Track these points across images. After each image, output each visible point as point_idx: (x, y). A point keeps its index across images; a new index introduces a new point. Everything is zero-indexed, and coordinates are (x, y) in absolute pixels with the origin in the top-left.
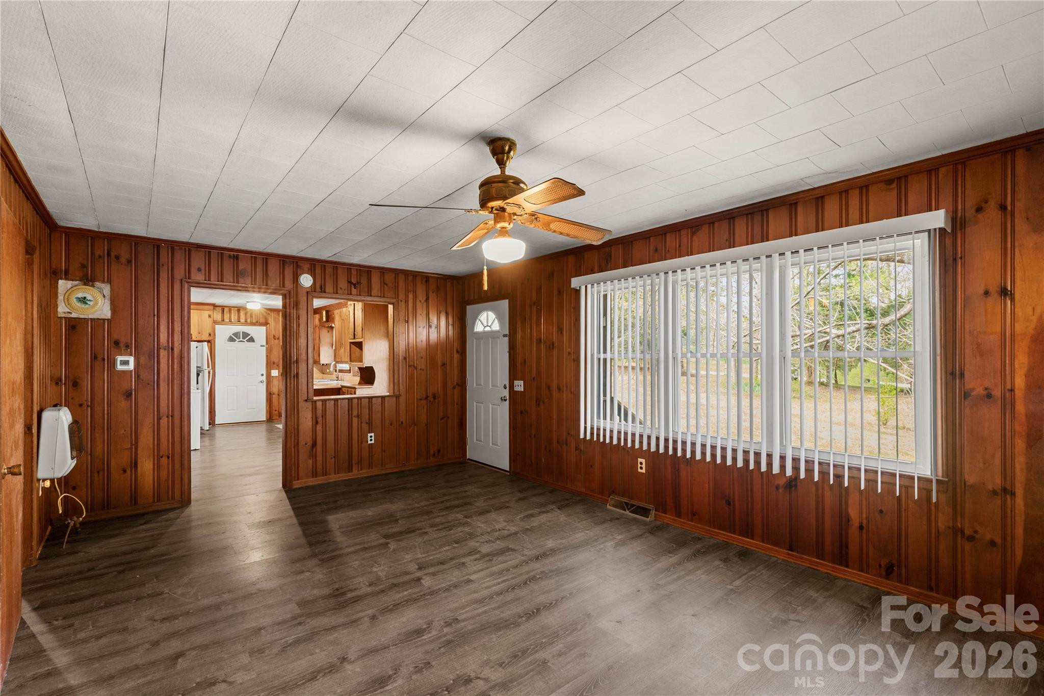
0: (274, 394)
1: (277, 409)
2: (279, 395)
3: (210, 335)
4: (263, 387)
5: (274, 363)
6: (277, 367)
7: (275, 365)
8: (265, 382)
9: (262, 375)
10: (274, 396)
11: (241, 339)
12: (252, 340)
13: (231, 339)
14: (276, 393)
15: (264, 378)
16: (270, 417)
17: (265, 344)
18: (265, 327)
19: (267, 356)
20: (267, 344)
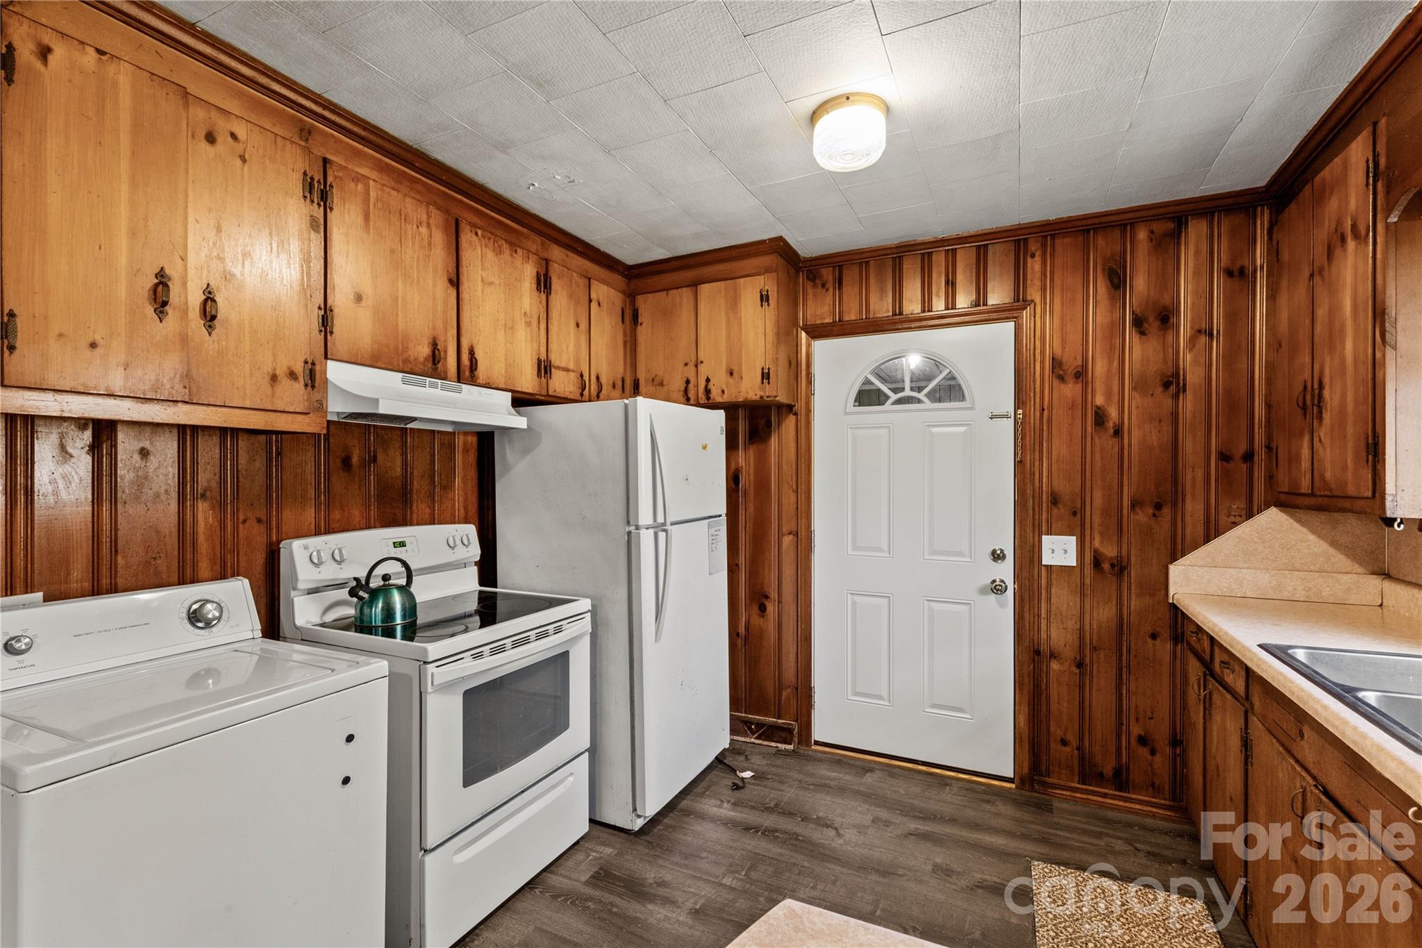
0: (1053, 656)
1: (1072, 738)
2: (1080, 665)
3: (766, 376)
4: (1003, 613)
5: (1055, 500)
6: (1075, 523)
7: (1060, 511)
8: (1010, 593)
9: (997, 556)
10: (1055, 666)
11: (907, 392)
12: (951, 391)
13: (868, 397)
14: (1069, 653)
15: (1005, 571)
16: (1035, 767)
17: (1009, 407)
18: (1010, 326)
19: (1019, 464)
20: (1019, 402)
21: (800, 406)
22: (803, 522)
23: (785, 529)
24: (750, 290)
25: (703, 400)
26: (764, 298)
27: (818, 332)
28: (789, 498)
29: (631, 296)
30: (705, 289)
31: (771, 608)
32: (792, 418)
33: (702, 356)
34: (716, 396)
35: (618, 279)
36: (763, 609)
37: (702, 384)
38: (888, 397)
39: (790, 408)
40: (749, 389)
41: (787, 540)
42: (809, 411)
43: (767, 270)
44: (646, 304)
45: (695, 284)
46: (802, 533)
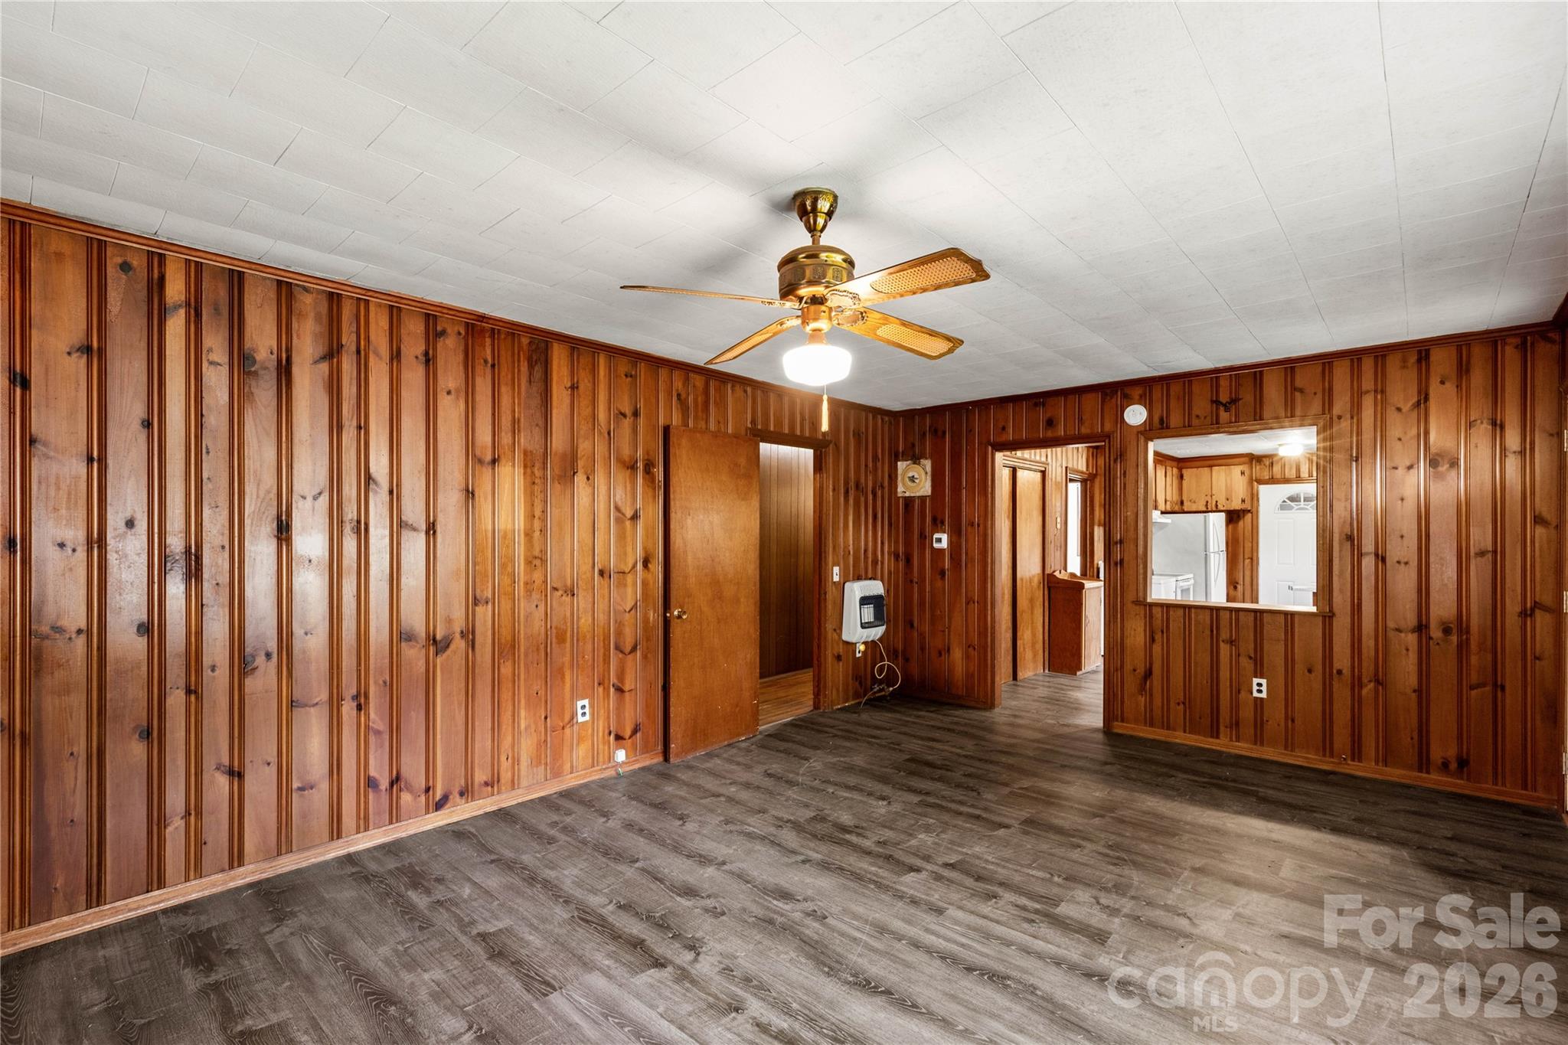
3: (1243, 501)
11: (1301, 506)
13: (1283, 507)
21: (1254, 510)
22: (1255, 554)
23: (1246, 557)
24: (1236, 470)
25: (1214, 509)
26: (1243, 473)
27: (1260, 482)
28: (1248, 545)
29: (1180, 469)
30: (1215, 468)
31: (1240, 588)
32: (1250, 515)
33: (1214, 492)
34: (1220, 507)
35: (1175, 464)
36: (1235, 588)
37: (1214, 503)
38: (1293, 508)
39: (1249, 511)
40: (1236, 505)
41: (1247, 561)
42: (1257, 512)
43: (1244, 463)
44: (1186, 473)
45: (1211, 466)
46: (1254, 558)
